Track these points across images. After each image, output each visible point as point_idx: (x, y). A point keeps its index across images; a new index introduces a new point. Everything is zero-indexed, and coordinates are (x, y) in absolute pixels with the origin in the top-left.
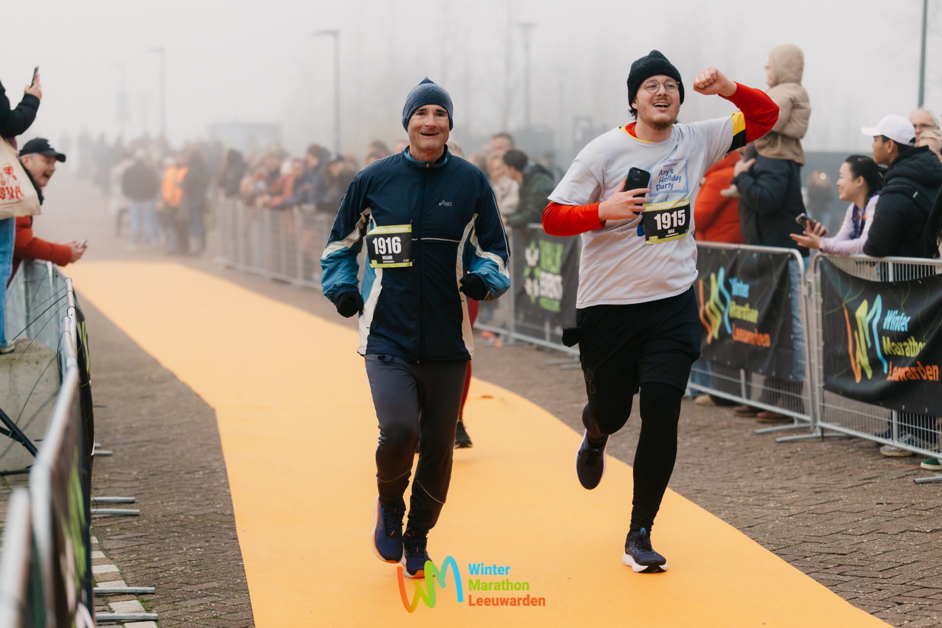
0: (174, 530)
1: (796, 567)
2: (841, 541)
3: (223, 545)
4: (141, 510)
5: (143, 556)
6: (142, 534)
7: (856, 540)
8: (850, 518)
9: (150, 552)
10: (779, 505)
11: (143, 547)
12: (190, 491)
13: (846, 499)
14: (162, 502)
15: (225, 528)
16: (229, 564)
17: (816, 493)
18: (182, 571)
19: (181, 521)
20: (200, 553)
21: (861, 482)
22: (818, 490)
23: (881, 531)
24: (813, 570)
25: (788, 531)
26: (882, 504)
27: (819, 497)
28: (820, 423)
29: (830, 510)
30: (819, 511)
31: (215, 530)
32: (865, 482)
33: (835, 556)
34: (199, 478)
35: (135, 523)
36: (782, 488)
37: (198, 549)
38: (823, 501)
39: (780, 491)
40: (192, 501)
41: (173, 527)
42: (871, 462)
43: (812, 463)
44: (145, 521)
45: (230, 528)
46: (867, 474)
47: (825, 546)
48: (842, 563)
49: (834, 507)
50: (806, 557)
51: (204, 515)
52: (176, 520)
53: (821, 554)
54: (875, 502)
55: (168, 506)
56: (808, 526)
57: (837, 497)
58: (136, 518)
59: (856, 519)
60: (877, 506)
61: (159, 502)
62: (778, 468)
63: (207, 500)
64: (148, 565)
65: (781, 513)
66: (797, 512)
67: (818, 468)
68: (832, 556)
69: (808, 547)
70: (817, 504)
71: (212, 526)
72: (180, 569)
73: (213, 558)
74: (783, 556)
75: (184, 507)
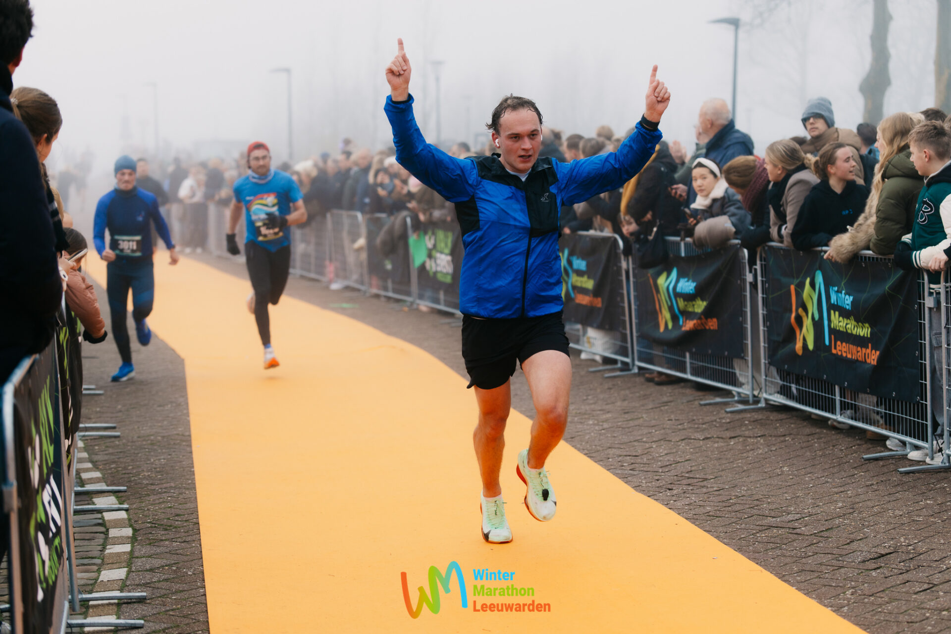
0: (146, 447)
1: (601, 465)
2: (637, 447)
3: (181, 457)
4: (121, 434)
5: (120, 465)
6: (120, 450)
7: (647, 445)
8: (645, 431)
9: (125, 463)
10: (596, 422)
11: (121, 460)
12: (160, 419)
13: (646, 417)
14: (138, 428)
15: (184, 445)
16: (184, 470)
17: (625, 413)
18: (148, 476)
19: (152, 440)
20: (163, 463)
21: (660, 405)
22: (626, 411)
23: (667, 439)
24: (612, 467)
25: (599, 440)
26: (671, 420)
27: (626, 416)
28: (638, 363)
29: (633, 425)
30: (624, 426)
31: (177, 447)
32: (662, 405)
33: (630, 457)
34: (167, 410)
35: (117, 443)
36: (600, 410)
37: (162, 460)
38: (629, 419)
39: (599, 412)
40: (161, 426)
41: (145, 445)
42: (670, 391)
43: (627, 392)
44: (124, 441)
45: (187, 445)
46: (665, 399)
47: (625, 450)
48: (634, 462)
49: (636, 422)
50: (609, 458)
51: (169, 436)
52: (148, 440)
53: (620, 456)
54: (667, 419)
55: (143, 430)
56: (614, 437)
57: (640, 416)
58: (118, 439)
59: (650, 431)
60: (668, 422)
61: (136, 427)
62: (601, 396)
63: (172, 425)
64: (124, 472)
65: (597, 428)
66: (608, 427)
67: (631, 395)
68: (628, 457)
69: (611, 452)
70: (624, 421)
71: (174, 444)
72: (146, 474)
73: (172, 466)
74: (592, 458)
75: (154, 430)
